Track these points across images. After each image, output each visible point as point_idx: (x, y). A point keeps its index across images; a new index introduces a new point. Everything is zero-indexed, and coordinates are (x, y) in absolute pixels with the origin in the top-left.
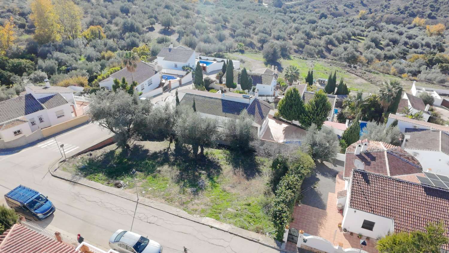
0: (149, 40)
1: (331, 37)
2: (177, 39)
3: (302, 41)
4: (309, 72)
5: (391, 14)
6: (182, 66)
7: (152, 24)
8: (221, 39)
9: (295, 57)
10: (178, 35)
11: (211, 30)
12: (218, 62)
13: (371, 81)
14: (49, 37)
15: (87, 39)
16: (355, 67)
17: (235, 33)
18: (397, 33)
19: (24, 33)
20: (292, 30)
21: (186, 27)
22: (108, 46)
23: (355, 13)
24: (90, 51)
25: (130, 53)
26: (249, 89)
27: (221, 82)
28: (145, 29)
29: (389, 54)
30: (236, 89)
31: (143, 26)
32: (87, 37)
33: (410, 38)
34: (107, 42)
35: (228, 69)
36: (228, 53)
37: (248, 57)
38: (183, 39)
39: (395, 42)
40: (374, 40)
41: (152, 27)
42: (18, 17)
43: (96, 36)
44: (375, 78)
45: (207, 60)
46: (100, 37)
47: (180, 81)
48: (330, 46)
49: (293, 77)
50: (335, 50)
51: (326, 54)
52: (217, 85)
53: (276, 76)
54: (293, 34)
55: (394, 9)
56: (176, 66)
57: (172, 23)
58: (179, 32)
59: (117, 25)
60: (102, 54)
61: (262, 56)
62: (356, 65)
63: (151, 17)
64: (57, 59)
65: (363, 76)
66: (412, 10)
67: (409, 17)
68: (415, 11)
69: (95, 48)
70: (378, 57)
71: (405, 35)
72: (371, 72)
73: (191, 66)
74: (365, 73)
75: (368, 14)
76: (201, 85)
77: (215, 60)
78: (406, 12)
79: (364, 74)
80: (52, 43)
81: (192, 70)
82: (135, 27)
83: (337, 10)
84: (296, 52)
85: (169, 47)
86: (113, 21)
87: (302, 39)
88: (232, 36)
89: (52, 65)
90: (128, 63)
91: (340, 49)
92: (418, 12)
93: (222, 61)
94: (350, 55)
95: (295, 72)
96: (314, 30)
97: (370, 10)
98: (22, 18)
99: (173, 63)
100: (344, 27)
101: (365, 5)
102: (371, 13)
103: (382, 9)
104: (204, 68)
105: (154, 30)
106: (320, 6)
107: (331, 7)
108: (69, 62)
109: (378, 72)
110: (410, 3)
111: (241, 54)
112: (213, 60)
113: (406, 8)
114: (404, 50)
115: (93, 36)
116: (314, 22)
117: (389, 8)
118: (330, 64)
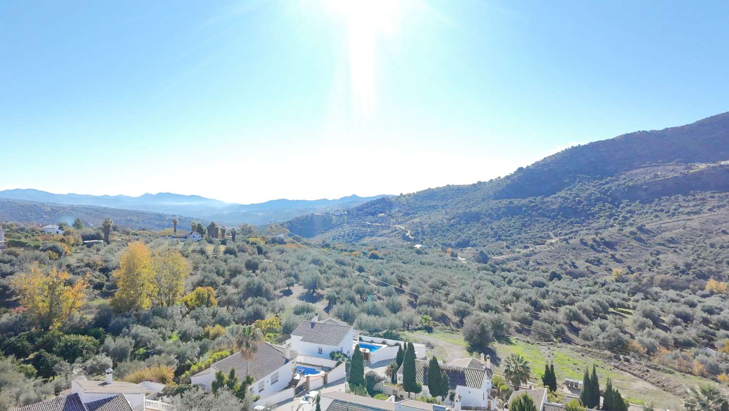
0: (282, 309)
1: (574, 308)
2: (325, 309)
3: (527, 314)
4: (547, 367)
5: (666, 274)
6: (330, 352)
7: (288, 285)
8: (395, 309)
9: (518, 339)
10: (328, 302)
11: (379, 295)
12: (389, 346)
13: (663, 386)
14: (133, 303)
15: (188, 306)
16: (628, 360)
17: (416, 301)
18: (685, 303)
19: (99, 297)
20: (508, 297)
21: (340, 291)
22: (217, 318)
23: (606, 273)
24: (190, 325)
25: (250, 328)
26: (444, 394)
27: (394, 381)
28: (277, 292)
29: (682, 337)
30: (421, 394)
31: (275, 289)
32: (189, 303)
33: (710, 311)
34: (217, 310)
35: (406, 357)
36: (406, 332)
37: (439, 338)
38: (335, 308)
39: (687, 319)
40: (648, 315)
41: (289, 289)
42: (97, 273)
43: (202, 302)
44: (668, 380)
45: (372, 342)
46: (208, 304)
47: (325, 378)
48: (575, 323)
49: (520, 375)
50: (584, 329)
51: (572, 336)
52: (387, 386)
53: (489, 372)
54: (510, 302)
55: (668, 266)
56: (320, 352)
57: (319, 284)
58: (329, 298)
59: (236, 286)
60: (206, 329)
61: (463, 338)
62: (628, 357)
63: (290, 275)
64: (135, 337)
65: (645, 377)
66: (700, 268)
67: (697, 278)
68: (705, 269)
69: (197, 320)
70: (664, 343)
71: (699, 307)
72: (659, 369)
73: (345, 352)
74: (648, 371)
75: (627, 273)
76: (360, 384)
77: (384, 343)
78: (690, 272)
79: (647, 373)
80: (135, 312)
81: (346, 359)
82: (264, 288)
83: (576, 267)
84: (519, 331)
85: (312, 321)
86: (233, 281)
87: (526, 310)
88: (412, 305)
89: (125, 346)
90: (244, 344)
91: (594, 327)
92: (710, 272)
93: (397, 345)
94: (613, 339)
95: (522, 366)
96: (543, 296)
97: (629, 268)
98: (102, 275)
99: (315, 346)
100: (591, 293)
101: (619, 261)
102: (632, 272)
103: (649, 267)
104: (367, 356)
105: (291, 293)
106: (547, 261)
107: (566, 263)
108: (153, 342)
109: (672, 370)
110: (691, 258)
111: (427, 333)
112: (381, 342)
113: (688, 266)
114: (706, 332)
115: (198, 302)
116: (541, 285)
117: (659, 266)
118: (581, 353)
